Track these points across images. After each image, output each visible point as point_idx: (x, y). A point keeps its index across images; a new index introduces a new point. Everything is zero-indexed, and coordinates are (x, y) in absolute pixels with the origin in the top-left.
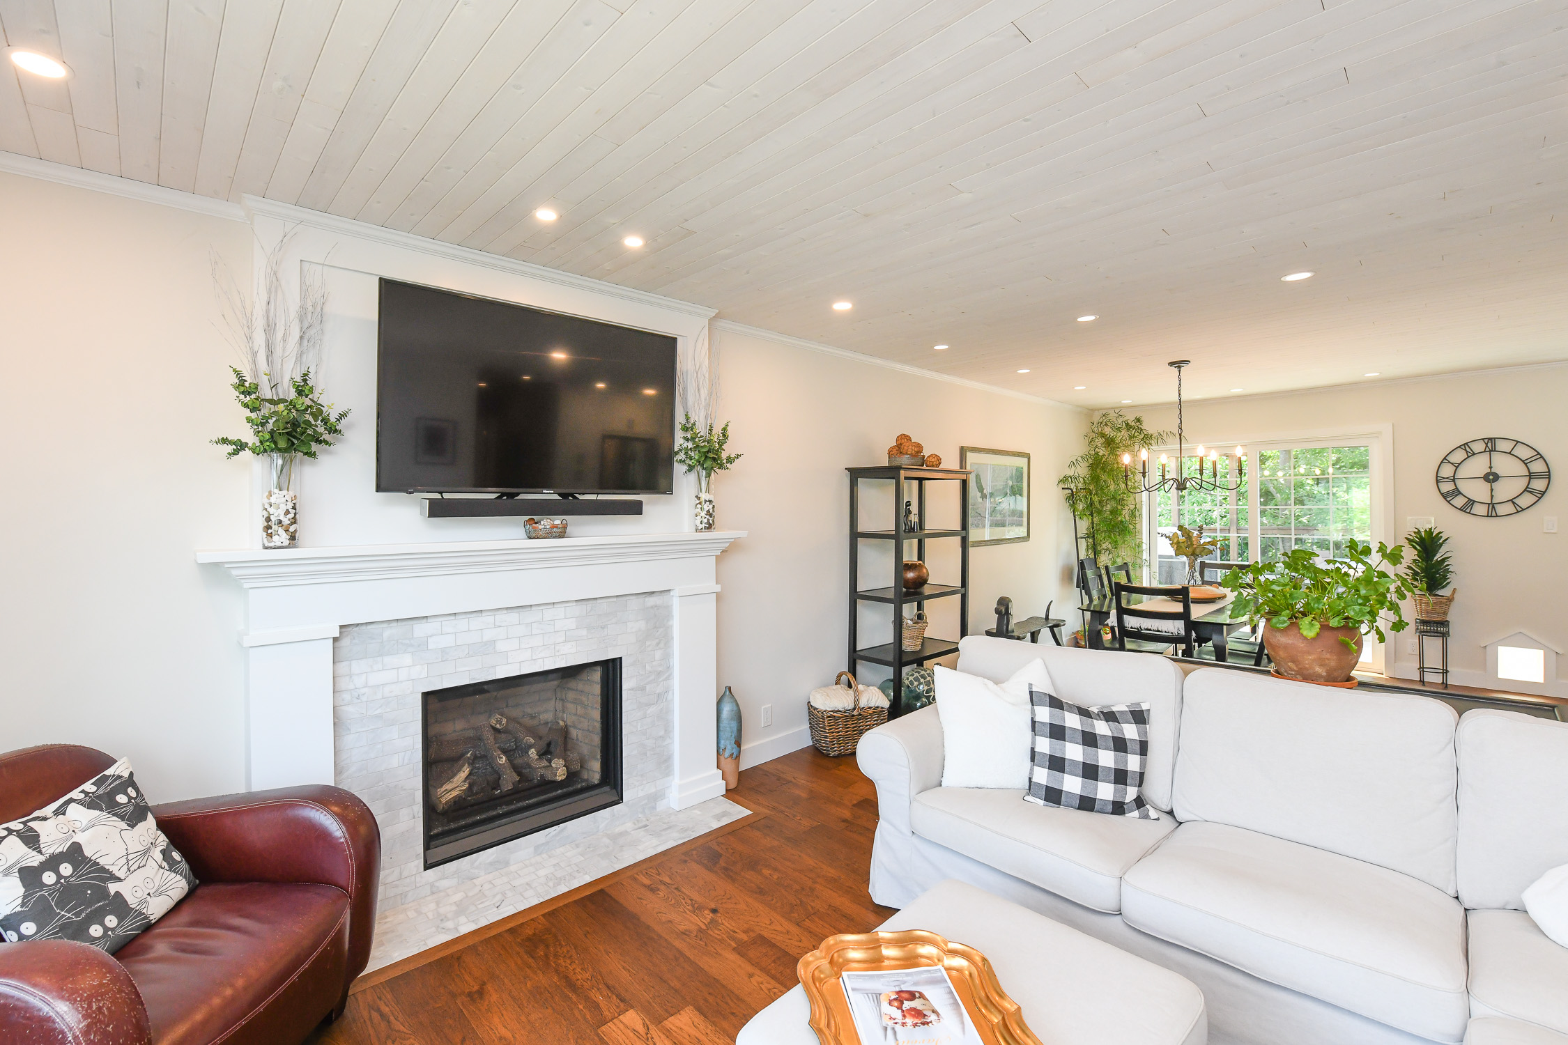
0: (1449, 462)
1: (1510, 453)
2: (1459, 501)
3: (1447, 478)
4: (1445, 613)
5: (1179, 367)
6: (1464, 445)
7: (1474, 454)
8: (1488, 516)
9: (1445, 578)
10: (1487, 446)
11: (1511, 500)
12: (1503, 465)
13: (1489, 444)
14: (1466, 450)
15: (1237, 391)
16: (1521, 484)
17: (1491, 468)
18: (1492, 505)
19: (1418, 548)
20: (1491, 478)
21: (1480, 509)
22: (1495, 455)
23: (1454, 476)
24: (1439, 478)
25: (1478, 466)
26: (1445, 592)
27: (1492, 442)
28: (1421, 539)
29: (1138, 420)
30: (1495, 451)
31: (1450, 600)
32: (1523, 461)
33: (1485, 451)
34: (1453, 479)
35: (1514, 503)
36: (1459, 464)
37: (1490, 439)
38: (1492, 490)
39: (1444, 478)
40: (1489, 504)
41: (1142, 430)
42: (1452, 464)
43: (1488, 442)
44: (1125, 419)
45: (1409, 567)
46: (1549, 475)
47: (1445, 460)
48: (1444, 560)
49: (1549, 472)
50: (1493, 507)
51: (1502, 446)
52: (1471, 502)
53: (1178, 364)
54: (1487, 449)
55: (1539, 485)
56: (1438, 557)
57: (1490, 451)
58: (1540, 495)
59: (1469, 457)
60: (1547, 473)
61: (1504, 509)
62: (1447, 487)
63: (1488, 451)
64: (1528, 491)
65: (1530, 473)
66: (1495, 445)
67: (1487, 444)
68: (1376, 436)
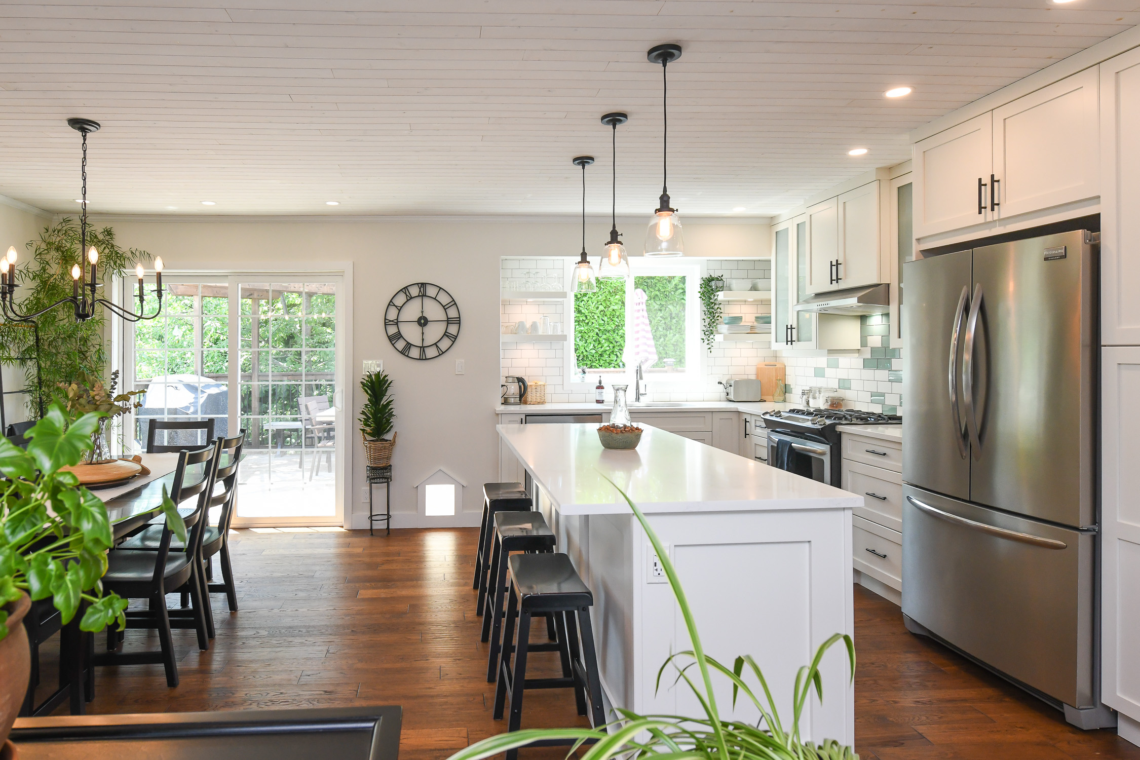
0: (394, 305)
1: (435, 299)
2: (401, 345)
3: (392, 321)
4: (389, 458)
5: (82, 129)
6: (404, 288)
7: (411, 298)
8: (420, 359)
9: (388, 422)
10: (420, 291)
11: (435, 344)
12: (431, 309)
13: (422, 289)
14: (406, 293)
16: (442, 328)
17: (422, 312)
18: (422, 348)
19: (369, 392)
20: (423, 322)
21: (415, 353)
22: (426, 300)
23: (397, 319)
24: (387, 321)
26: (389, 436)
27: (423, 287)
28: (372, 382)
29: (109, 233)
30: (426, 296)
31: (393, 443)
32: (444, 307)
33: (419, 296)
34: (397, 323)
35: (437, 346)
36: (401, 307)
37: (422, 284)
38: (423, 333)
39: (390, 321)
40: (421, 347)
41: (112, 246)
42: (396, 306)
43: (421, 287)
45: (363, 413)
46: (460, 321)
47: (391, 303)
48: (388, 404)
49: (460, 317)
50: (424, 350)
51: (430, 291)
52: (409, 345)
54: (420, 294)
55: (453, 329)
56: (384, 401)
57: (422, 296)
58: (453, 340)
59: (408, 300)
60: (458, 319)
61: (431, 352)
62: (392, 330)
63: (420, 296)
64: (446, 334)
65: (448, 318)
66: (425, 291)
67: (420, 289)
68: (341, 274)
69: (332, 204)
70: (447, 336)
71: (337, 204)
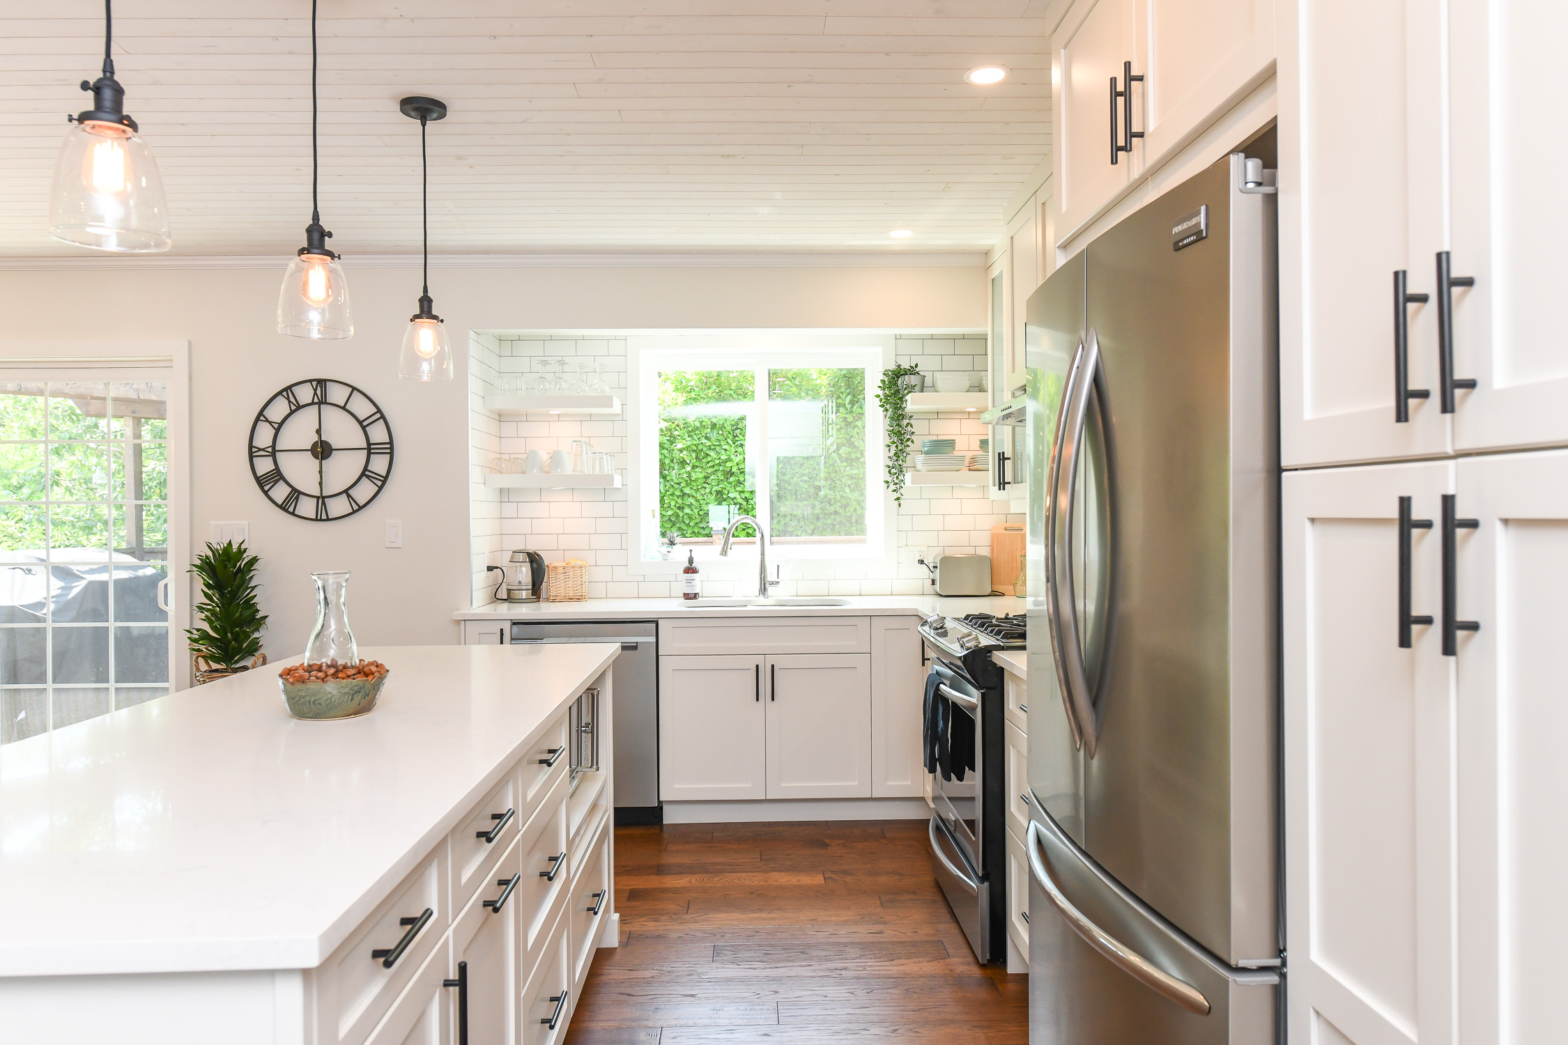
0: (267, 420)
1: (344, 408)
2: (280, 492)
3: (263, 450)
6: (286, 389)
7: (299, 407)
8: (316, 520)
10: (315, 393)
11: (346, 491)
12: (342, 431)
13: (319, 392)
14: (288, 398)
16: (357, 463)
17: (320, 432)
18: (322, 499)
20: (322, 450)
21: (307, 507)
22: (325, 410)
23: (274, 446)
24: (252, 450)
25: (303, 430)
27: (321, 387)
30: (326, 403)
32: (360, 423)
33: (313, 403)
34: (273, 452)
35: (349, 496)
36: (281, 424)
37: (319, 381)
38: (321, 472)
39: (260, 449)
40: (318, 498)
42: (270, 423)
43: (317, 386)
46: (392, 448)
47: (261, 416)
48: (255, 603)
49: (391, 443)
50: (324, 503)
51: (337, 394)
52: (296, 494)
54: (316, 400)
55: (379, 464)
57: (320, 403)
58: (379, 483)
59: (292, 412)
60: (388, 446)
61: (338, 506)
62: (264, 466)
63: (316, 403)
64: (366, 473)
65: (369, 444)
66: (324, 393)
67: (315, 390)
68: (167, 364)
70: (368, 477)
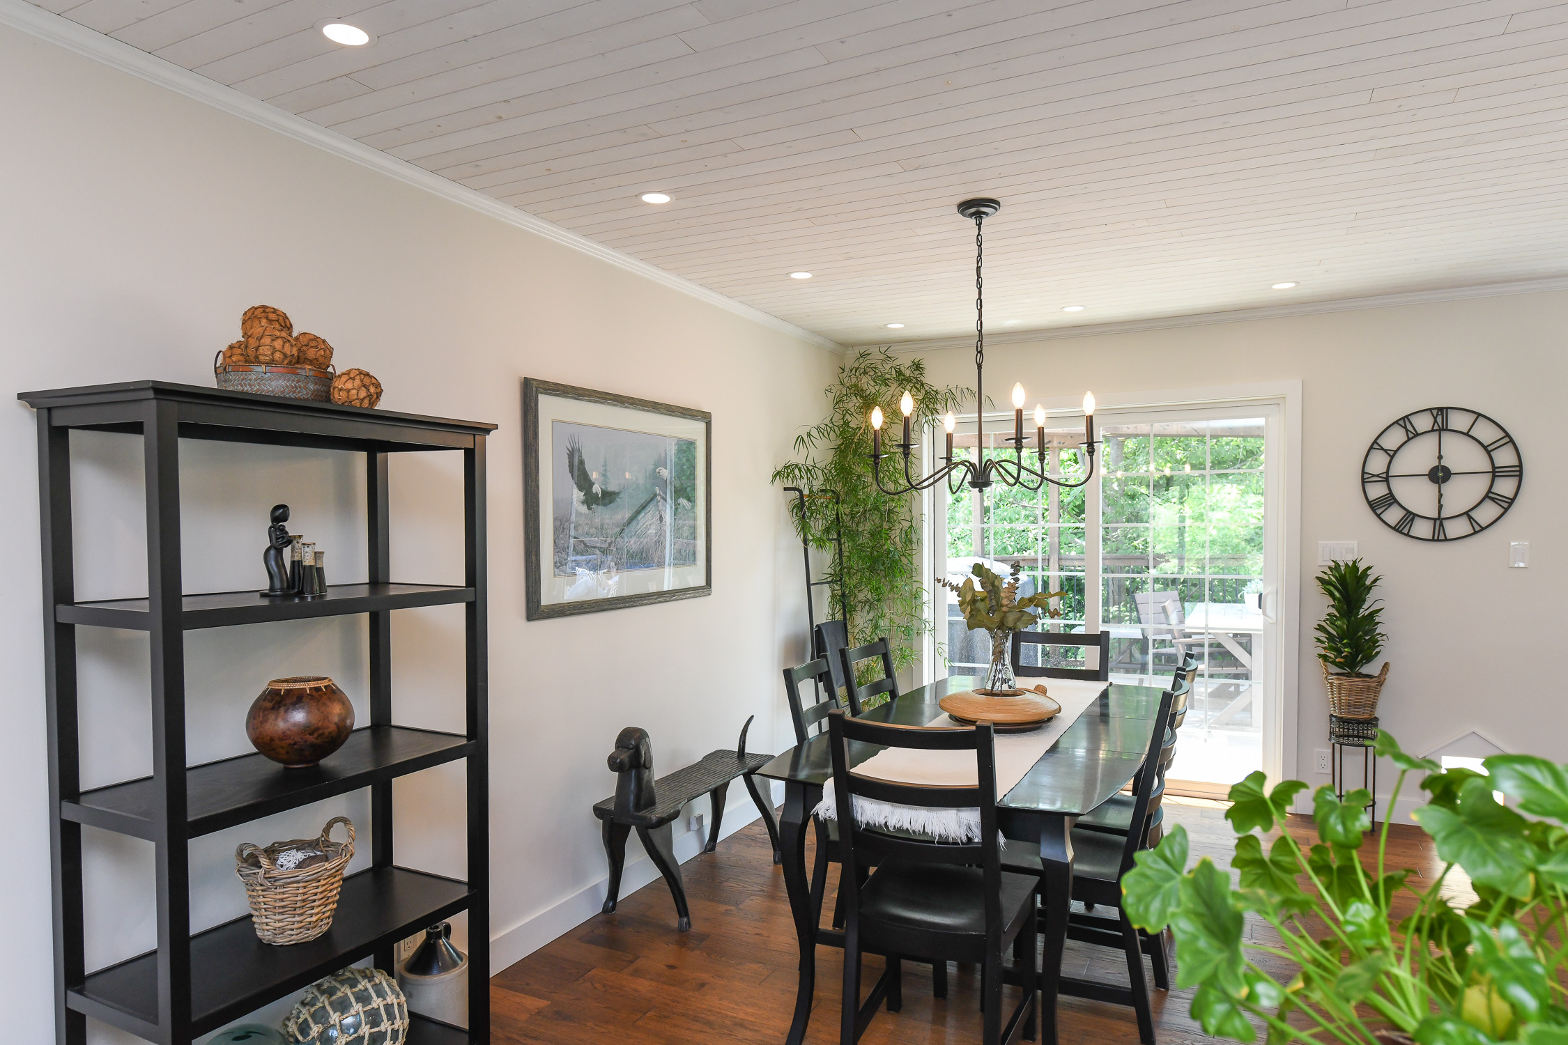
0: (1382, 449)
1: (1467, 434)
2: (1394, 515)
3: (1378, 476)
4: (1373, 706)
5: (978, 215)
6: (1403, 418)
7: (1417, 435)
8: (1433, 540)
9: (1374, 643)
10: (1435, 421)
11: (1467, 513)
12: (1460, 455)
13: (1439, 419)
14: (1405, 427)
15: (1074, 312)
16: (1479, 486)
17: (1440, 457)
18: (1439, 522)
19: (1337, 594)
20: (1440, 475)
21: (1422, 529)
22: (1446, 437)
23: (1387, 472)
24: (1366, 476)
25: (1419, 456)
26: (1372, 668)
27: (1442, 414)
28: (1342, 579)
29: (917, 366)
30: (1447, 430)
31: (1380, 680)
32: (1485, 448)
33: (1433, 430)
34: (1386, 478)
35: (1470, 518)
36: (1396, 452)
37: (1440, 409)
38: (1441, 495)
39: (1374, 476)
40: (1435, 520)
41: (922, 385)
42: (1386, 451)
43: (1437, 414)
44: (897, 363)
45: (1320, 628)
46: (1521, 471)
47: (1375, 445)
48: (1372, 614)
49: (1520, 466)
50: (1441, 525)
51: (1458, 421)
52: (1410, 517)
53: (975, 208)
54: (1436, 427)
55: (1505, 487)
56: (1363, 612)
57: (1440, 430)
58: (1506, 505)
59: (1409, 439)
60: (1518, 469)
61: (1456, 528)
62: (1377, 491)
63: (1436, 430)
64: (1489, 496)
65: (1494, 467)
66: (1446, 420)
67: (1435, 418)
68: (1278, 402)
69: (1284, 287)
70: (1493, 499)
71: (1293, 285)
